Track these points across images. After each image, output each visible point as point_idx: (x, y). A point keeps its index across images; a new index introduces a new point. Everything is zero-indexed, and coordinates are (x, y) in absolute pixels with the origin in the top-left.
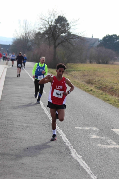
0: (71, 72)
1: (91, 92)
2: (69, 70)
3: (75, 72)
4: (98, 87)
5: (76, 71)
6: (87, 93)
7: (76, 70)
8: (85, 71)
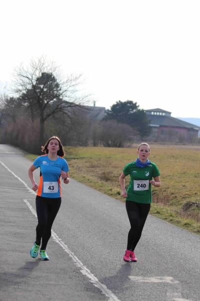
0: (69, 161)
1: (119, 197)
5: (77, 159)
6: (114, 199)
8: (91, 158)
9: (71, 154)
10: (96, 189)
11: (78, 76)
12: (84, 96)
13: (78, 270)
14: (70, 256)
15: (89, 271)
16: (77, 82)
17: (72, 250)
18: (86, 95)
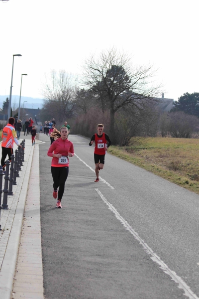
0: (139, 151)
1: (187, 186)
2: (136, 148)
4: (190, 176)
6: (182, 188)
9: (140, 144)
10: (164, 178)
11: (147, 68)
12: (153, 88)
13: (148, 257)
14: (141, 243)
15: (159, 258)
16: (146, 75)
17: (143, 237)
18: (155, 87)
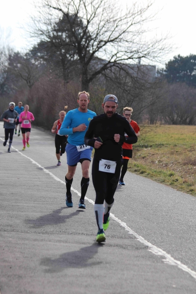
3: (150, 148)
5: (151, 146)
7: (151, 144)
8: (176, 146)
12: (154, 40)
16: (144, 18)
18: (159, 38)
